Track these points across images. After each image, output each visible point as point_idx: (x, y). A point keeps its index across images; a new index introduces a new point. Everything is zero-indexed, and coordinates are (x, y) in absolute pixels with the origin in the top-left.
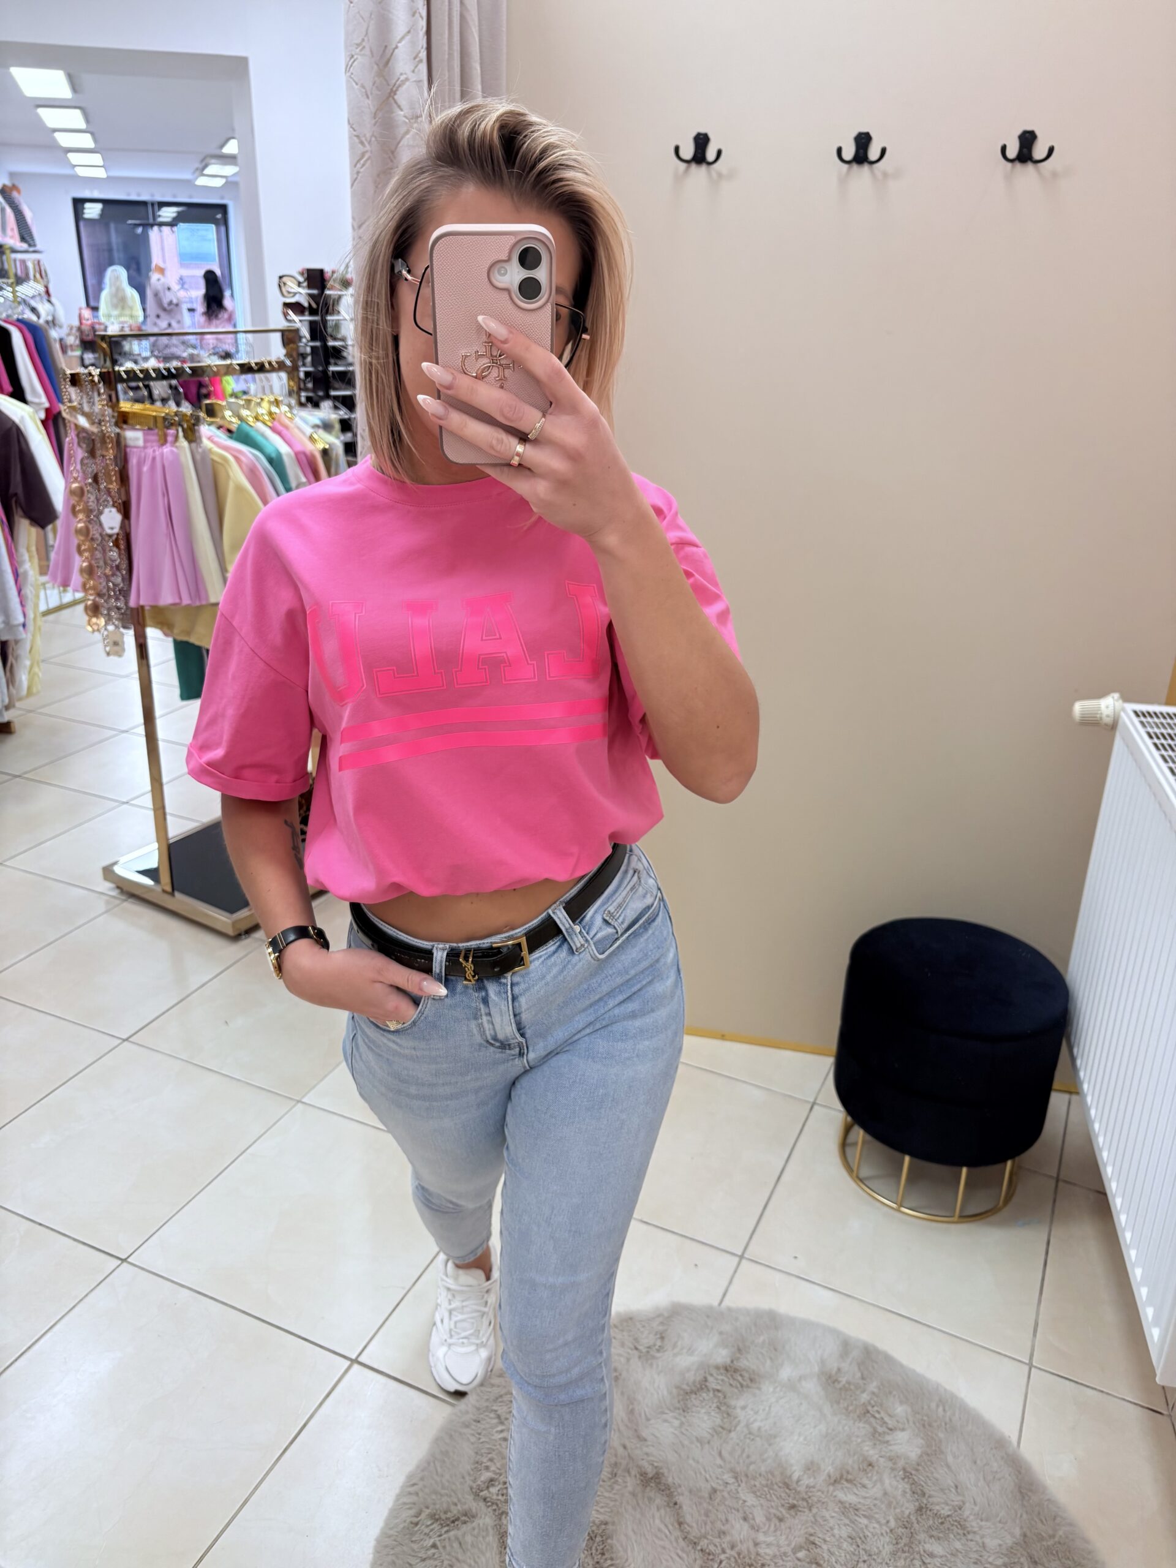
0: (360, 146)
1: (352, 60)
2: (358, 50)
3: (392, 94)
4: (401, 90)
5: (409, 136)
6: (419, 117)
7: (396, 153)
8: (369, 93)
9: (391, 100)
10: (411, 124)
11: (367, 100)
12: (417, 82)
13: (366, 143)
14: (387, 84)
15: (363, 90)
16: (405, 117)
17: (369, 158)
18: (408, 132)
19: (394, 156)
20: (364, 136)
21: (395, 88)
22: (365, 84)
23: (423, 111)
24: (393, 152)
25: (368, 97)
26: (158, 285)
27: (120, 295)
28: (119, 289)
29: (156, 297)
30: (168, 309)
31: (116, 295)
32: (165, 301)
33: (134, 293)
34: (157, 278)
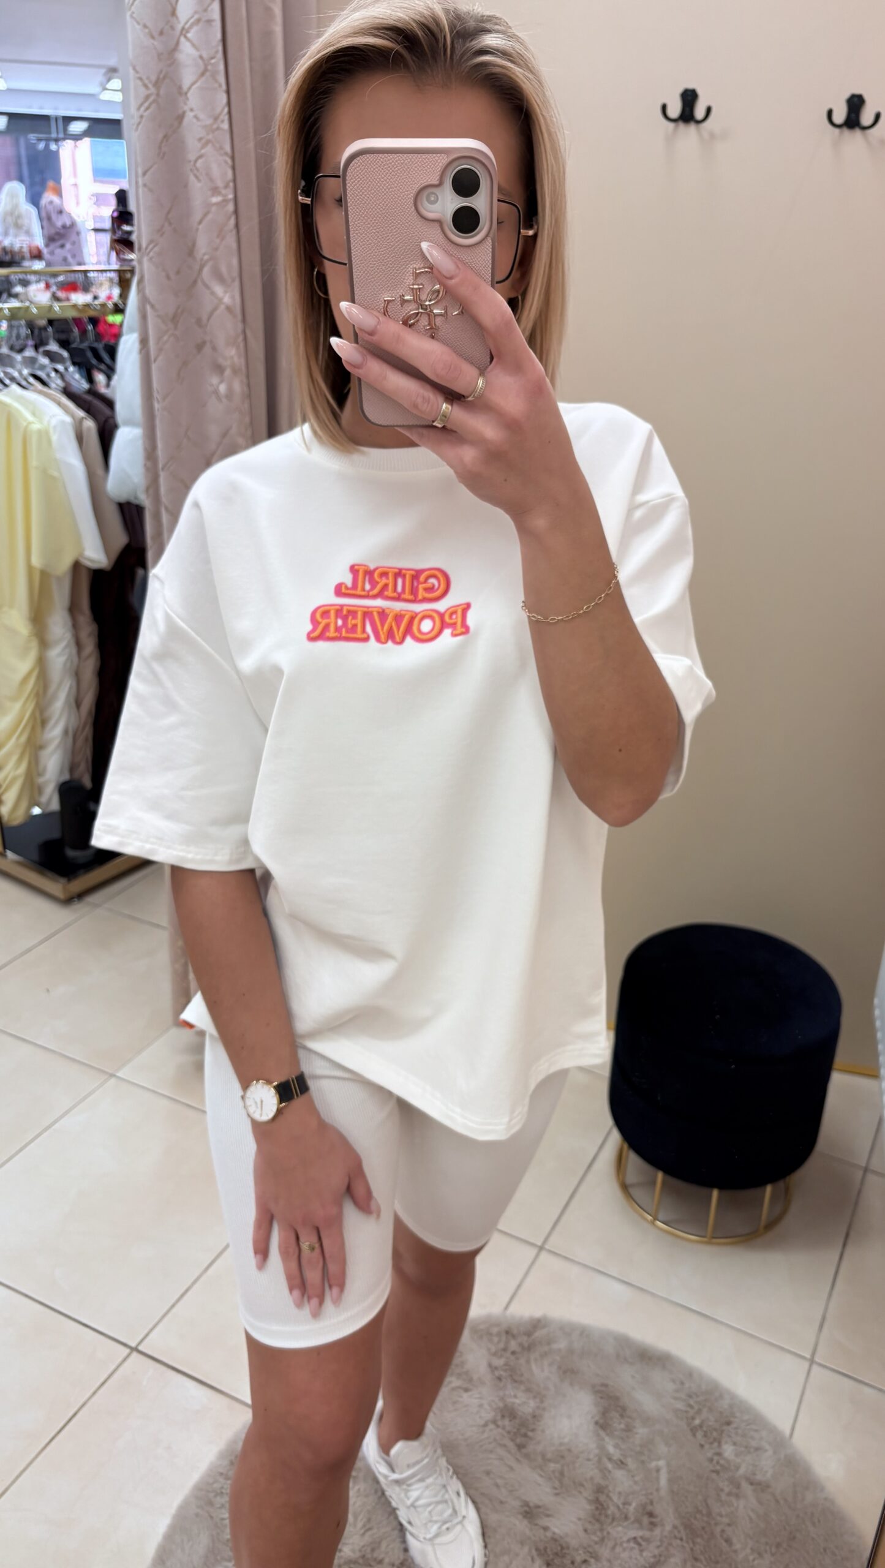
0: (145, 90)
3: (184, 32)
4: (195, 29)
5: (203, 79)
6: (212, 58)
7: (189, 95)
8: (156, 34)
9: (182, 39)
10: (206, 66)
11: (152, 41)
12: (209, 22)
13: (150, 86)
14: (179, 22)
15: (147, 31)
16: (201, 57)
17: (154, 101)
18: (203, 74)
19: (187, 99)
20: (148, 78)
21: (187, 26)
22: (149, 24)
23: (217, 52)
24: (186, 93)
25: (153, 37)
26: (50, 208)
27: (16, 213)
28: (16, 206)
29: (49, 218)
30: (62, 231)
31: (11, 213)
32: (59, 224)
33: (33, 211)
34: (49, 200)
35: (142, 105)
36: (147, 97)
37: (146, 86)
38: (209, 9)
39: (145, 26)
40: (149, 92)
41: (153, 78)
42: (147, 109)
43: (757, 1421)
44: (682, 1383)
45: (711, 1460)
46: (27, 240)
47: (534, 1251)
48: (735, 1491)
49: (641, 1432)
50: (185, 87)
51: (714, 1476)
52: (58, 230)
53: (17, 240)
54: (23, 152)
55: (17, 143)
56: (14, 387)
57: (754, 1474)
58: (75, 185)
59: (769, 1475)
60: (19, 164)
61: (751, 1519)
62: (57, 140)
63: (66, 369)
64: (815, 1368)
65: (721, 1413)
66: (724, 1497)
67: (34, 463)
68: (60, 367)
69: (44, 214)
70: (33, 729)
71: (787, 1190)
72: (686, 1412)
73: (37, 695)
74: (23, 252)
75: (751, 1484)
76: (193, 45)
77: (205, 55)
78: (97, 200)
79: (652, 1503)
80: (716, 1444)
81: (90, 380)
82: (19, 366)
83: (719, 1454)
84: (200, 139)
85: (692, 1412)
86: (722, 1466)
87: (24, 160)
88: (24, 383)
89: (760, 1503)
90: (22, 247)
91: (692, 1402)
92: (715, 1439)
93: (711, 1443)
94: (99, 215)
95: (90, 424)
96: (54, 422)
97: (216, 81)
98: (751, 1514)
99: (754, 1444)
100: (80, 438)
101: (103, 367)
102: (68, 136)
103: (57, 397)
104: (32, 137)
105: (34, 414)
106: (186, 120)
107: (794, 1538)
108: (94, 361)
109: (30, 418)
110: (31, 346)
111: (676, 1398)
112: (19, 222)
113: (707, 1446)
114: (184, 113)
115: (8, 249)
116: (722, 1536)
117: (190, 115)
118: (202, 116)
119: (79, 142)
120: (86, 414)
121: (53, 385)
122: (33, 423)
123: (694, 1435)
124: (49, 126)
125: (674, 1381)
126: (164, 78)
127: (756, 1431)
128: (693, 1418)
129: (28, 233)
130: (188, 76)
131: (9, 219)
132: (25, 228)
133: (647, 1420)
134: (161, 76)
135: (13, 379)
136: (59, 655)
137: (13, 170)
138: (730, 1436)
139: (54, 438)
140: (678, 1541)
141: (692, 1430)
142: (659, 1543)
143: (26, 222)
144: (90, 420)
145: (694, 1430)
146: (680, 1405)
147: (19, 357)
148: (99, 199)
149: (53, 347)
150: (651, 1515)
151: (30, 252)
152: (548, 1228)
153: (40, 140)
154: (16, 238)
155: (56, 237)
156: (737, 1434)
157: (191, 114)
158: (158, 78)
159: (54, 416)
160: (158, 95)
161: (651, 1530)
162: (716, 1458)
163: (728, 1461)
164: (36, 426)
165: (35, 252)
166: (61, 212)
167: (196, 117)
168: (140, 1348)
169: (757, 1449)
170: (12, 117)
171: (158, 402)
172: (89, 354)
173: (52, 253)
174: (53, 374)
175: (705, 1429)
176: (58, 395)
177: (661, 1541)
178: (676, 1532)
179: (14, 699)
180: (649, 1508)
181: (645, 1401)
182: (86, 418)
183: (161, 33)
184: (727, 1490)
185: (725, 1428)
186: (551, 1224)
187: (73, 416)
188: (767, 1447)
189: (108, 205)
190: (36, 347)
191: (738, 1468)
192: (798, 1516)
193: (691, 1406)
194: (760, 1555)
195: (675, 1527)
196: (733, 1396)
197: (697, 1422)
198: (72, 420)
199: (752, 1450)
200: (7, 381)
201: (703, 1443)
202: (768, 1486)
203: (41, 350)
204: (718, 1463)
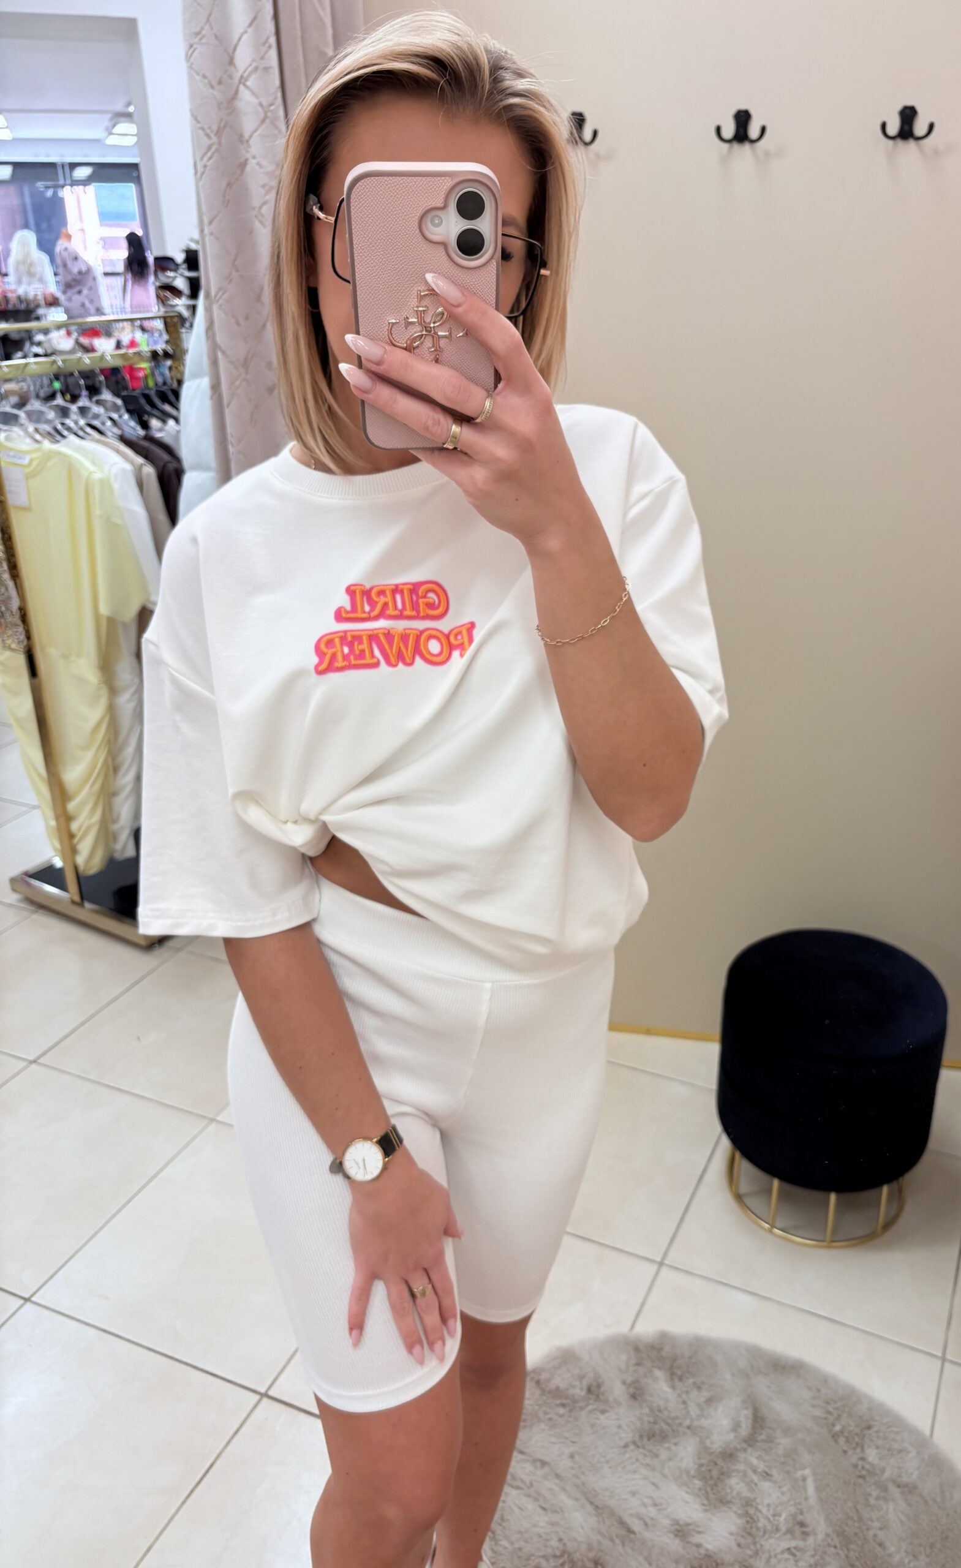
0: (205, 139)
1: (192, 50)
2: (197, 40)
3: (243, 81)
4: (253, 76)
5: (264, 126)
6: (271, 105)
7: (251, 142)
8: (214, 83)
9: (242, 87)
10: (266, 113)
11: (211, 91)
12: (266, 69)
13: (212, 135)
14: (237, 71)
15: (206, 81)
16: (261, 105)
17: (217, 150)
18: (263, 121)
19: (249, 146)
20: (210, 128)
21: (245, 75)
22: (207, 74)
23: (276, 98)
24: (248, 141)
25: (212, 87)
26: (65, 254)
27: (29, 262)
28: (27, 255)
29: (65, 265)
30: (78, 277)
31: (24, 262)
32: (75, 270)
33: (45, 258)
34: (63, 247)
35: (205, 154)
36: (210, 147)
37: (208, 136)
38: (266, 56)
39: (204, 77)
40: (211, 142)
41: (215, 128)
42: (210, 158)
43: (897, 1423)
44: (819, 1390)
45: (856, 1466)
46: (41, 288)
47: (655, 1267)
48: (882, 1494)
49: (784, 1442)
50: (246, 136)
51: (861, 1481)
52: (74, 277)
53: (31, 288)
54: (28, 200)
55: (22, 195)
56: (72, 438)
57: (900, 1476)
58: (82, 230)
59: (914, 1476)
60: (25, 212)
61: (901, 1521)
62: (63, 187)
63: (120, 417)
64: (947, 1365)
65: (861, 1417)
66: (872, 1501)
67: (97, 512)
68: (115, 416)
69: (59, 261)
70: (106, 776)
71: (900, 1191)
72: (826, 1419)
73: (109, 742)
74: (39, 300)
75: (899, 1486)
76: (253, 93)
77: (265, 103)
78: (105, 244)
79: (801, 1513)
80: (859, 1450)
81: (145, 425)
82: (74, 417)
83: (863, 1459)
84: (264, 186)
85: (831, 1419)
86: (868, 1471)
87: (29, 208)
88: (81, 433)
89: (910, 1505)
90: (36, 295)
91: (830, 1409)
92: (857, 1444)
93: (855, 1449)
94: (108, 258)
95: (149, 471)
96: (114, 470)
97: (276, 127)
98: (902, 1517)
99: (896, 1446)
100: (140, 485)
101: (155, 412)
102: (75, 183)
103: (115, 445)
104: (40, 185)
105: (93, 463)
106: (248, 168)
107: (947, 1538)
108: (148, 408)
109: (92, 468)
110: (85, 396)
111: (814, 1406)
112: (32, 270)
113: (850, 1452)
114: (247, 160)
115: (23, 297)
116: (874, 1541)
117: (252, 162)
118: (264, 163)
119: (87, 187)
120: (146, 460)
121: (109, 434)
122: (95, 472)
123: (836, 1441)
124: (57, 174)
125: (809, 1388)
126: (225, 126)
127: (897, 1433)
128: (834, 1425)
129: (41, 280)
130: (248, 124)
131: (22, 268)
132: (38, 276)
133: (788, 1431)
134: (222, 125)
135: (69, 429)
136: (129, 701)
137: (19, 219)
138: (871, 1440)
139: (116, 486)
140: (832, 1549)
141: (833, 1436)
142: (813, 1553)
143: (38, 269)
144: (149, 466)
145: (835, 1437)
146: (819, 1413)
147: (74, 408)
148: (108, 243)
149: (107, 396)
150: (802, 1524)
151: (45, 299)
152: (666, 1244)
153: (47, 187)
154: (29, 286)
155: (73, 284)
156: (878, 1437)
157: (254, 161)
158: (219, 128)
159: (114, 464)
160: (220, 144)
161: (804, 1540)
162: (860, 1463)
163: (872, 1465)
164: (98, 475)
165: (50, 299)
166: (76, 258)
167: (259, 164)
168: (271, 1393)
169: (900, 1451)
170: (16, 165)
171: (233, 445)
172: (143, 401)
173: (70, 300)
174: (109, 423)
175: (846, 1434)
176: (115, 443)
177: (815, 1550)
178: (829, 1540)
179: (87, 748)
180: (800, 1518)
181: (782, 1409)
182: (145, 465)
183: (220, 82)
184: (875, 1494)
185: (866, 1432)
186: (669, 1240)
187: (132, 463)
188: (910, 1448)
189: (119, 248)
190: (90, 398)
191: (883, 1471)
192: (948, 1515)
193: (829, 1413)
194: (915, 1556)
195: (827, 1535)
196: (871, 1400)
197: (838, 1428)
198: (133, 468)
199: (895, 1453)
200: (65, 433)
201: (845, 1448)
202: (915, 1487)
203: (95, 399)
204: (863, 1468)
